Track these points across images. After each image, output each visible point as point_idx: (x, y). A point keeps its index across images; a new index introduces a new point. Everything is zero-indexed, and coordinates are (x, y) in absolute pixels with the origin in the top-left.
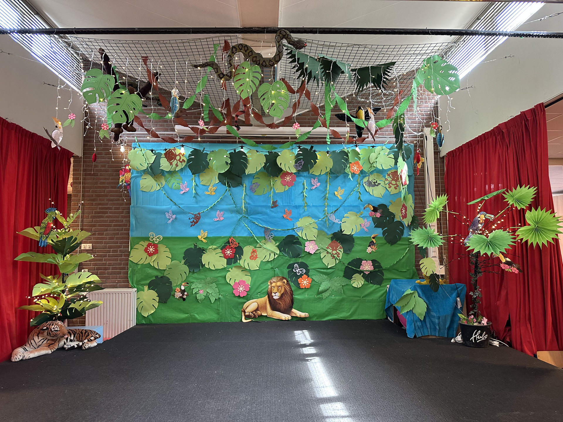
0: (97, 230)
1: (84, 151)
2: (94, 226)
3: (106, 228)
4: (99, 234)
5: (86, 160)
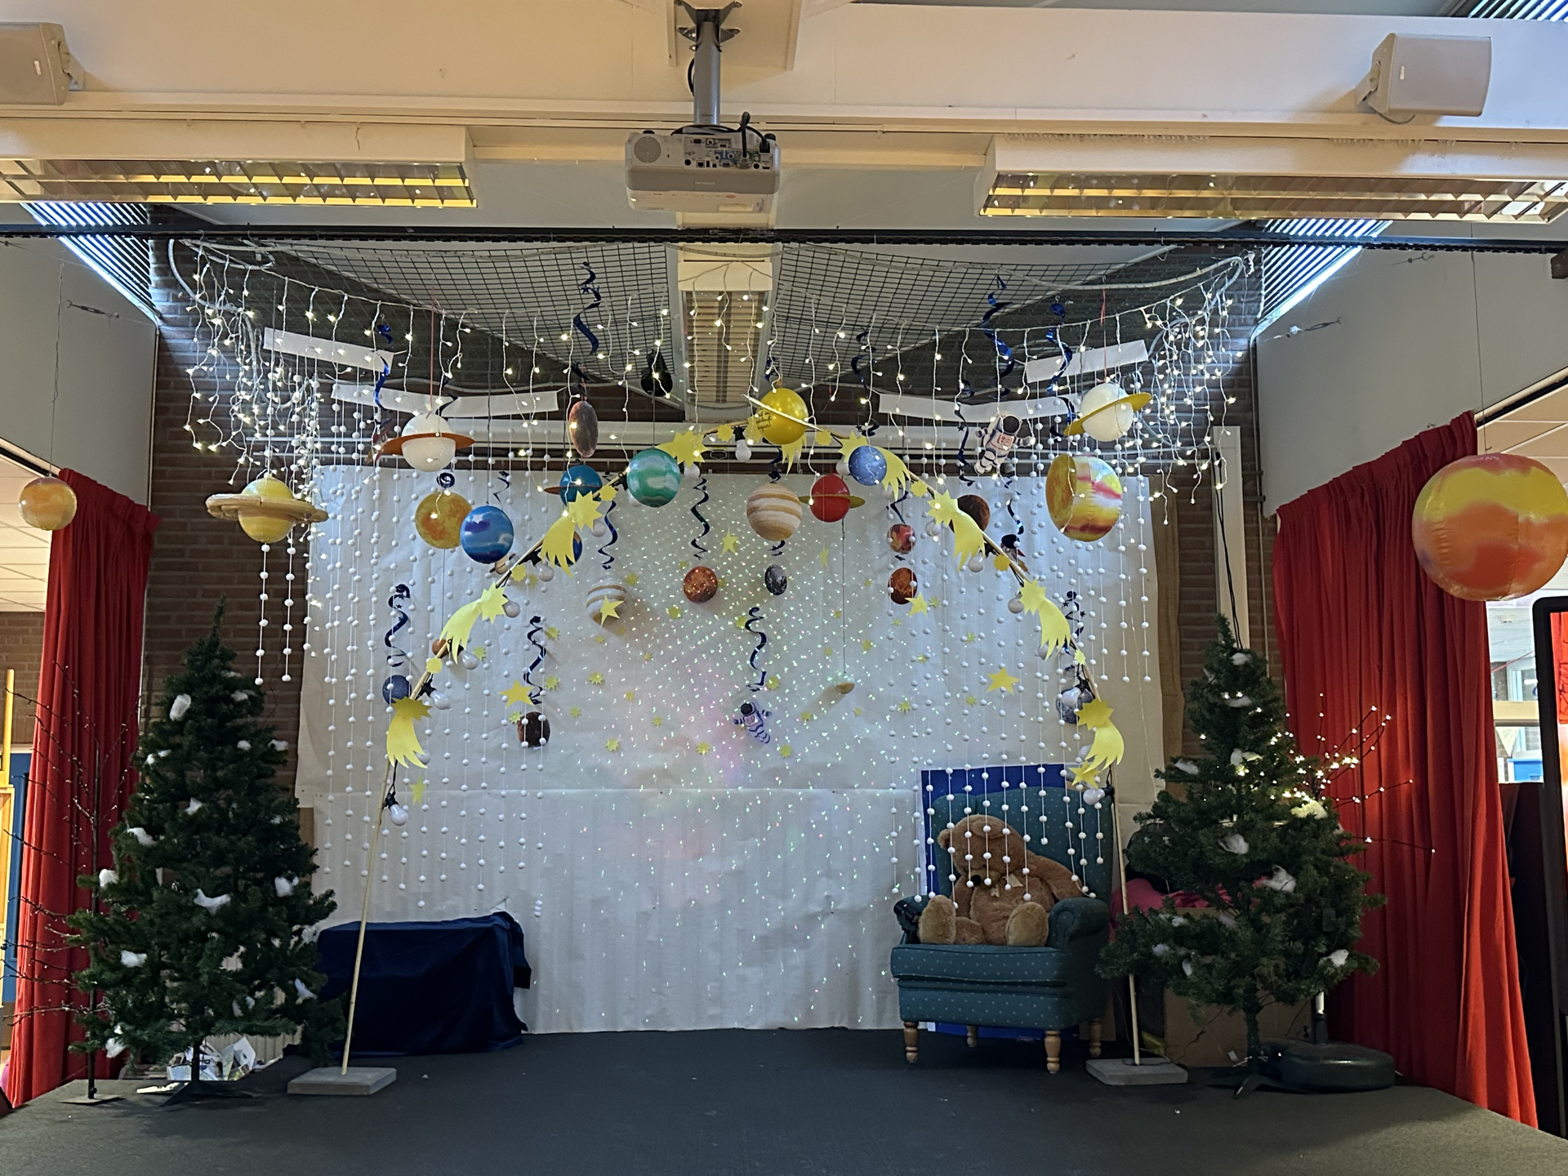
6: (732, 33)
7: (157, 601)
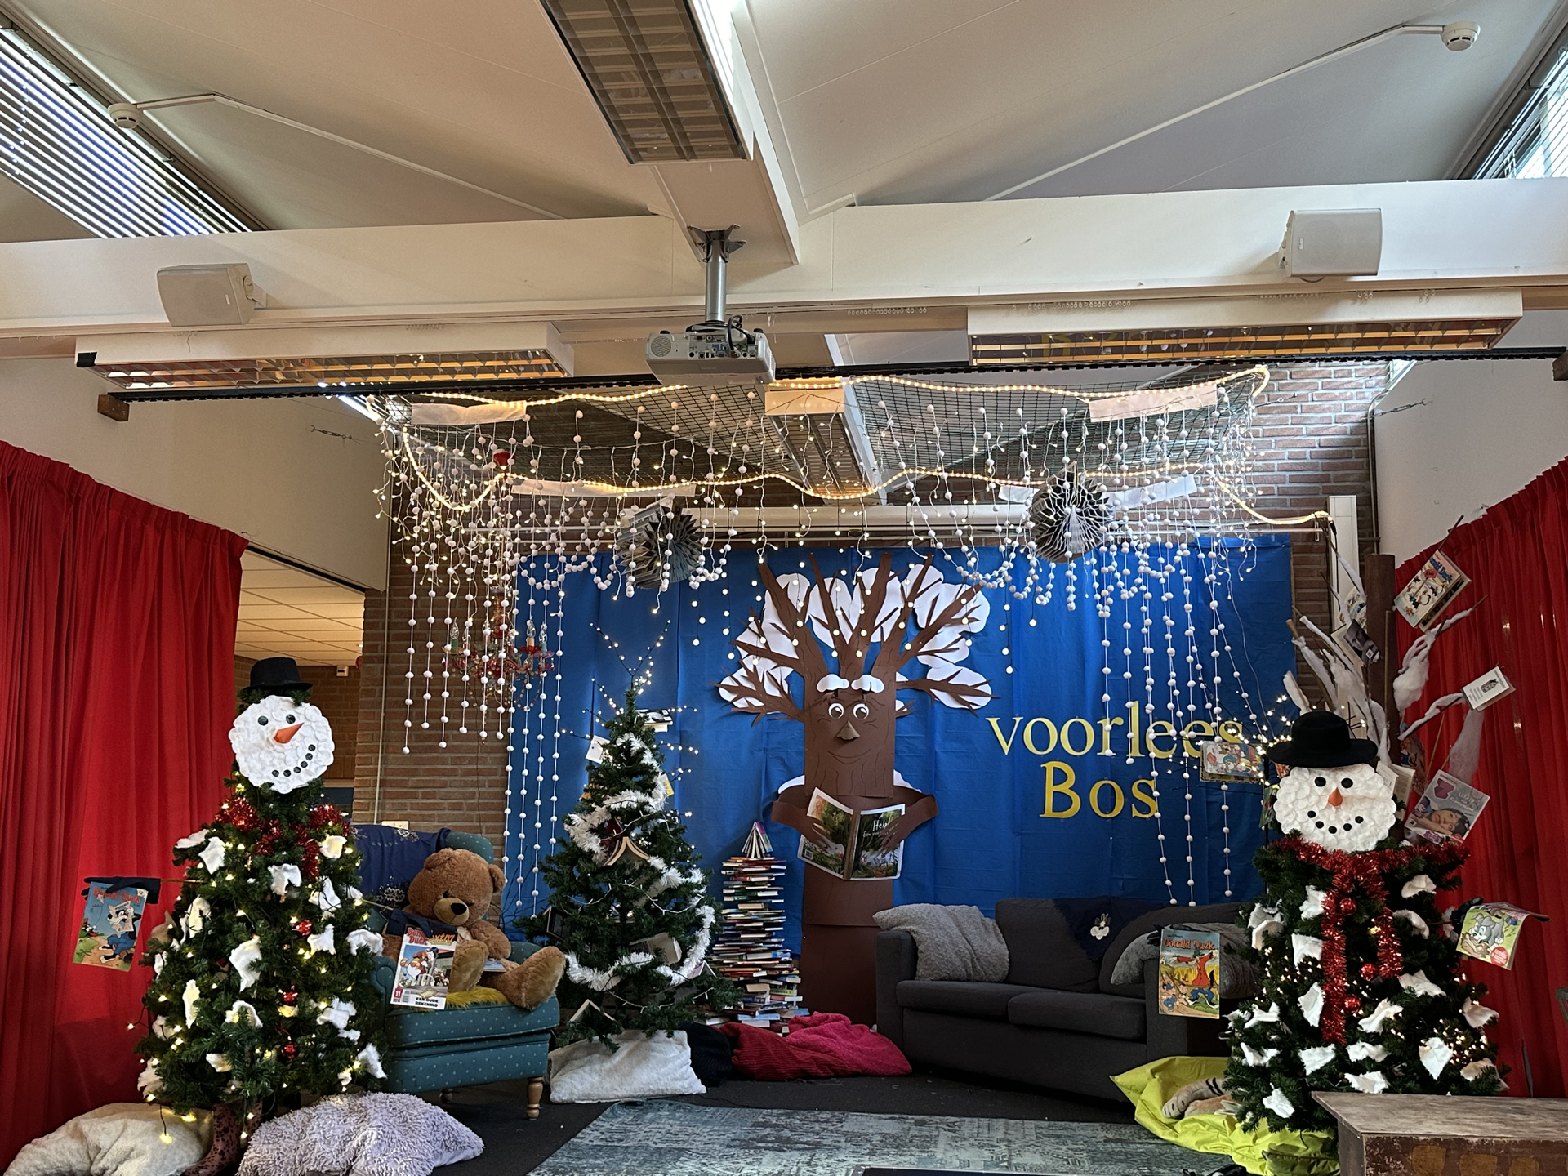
0: (422, 785)
1: (393, 576)
2: (414, 773)
3: (443, 778)
4: (426, 796)
5: (396, 598)
6: (739, 244)
7: (392, 666)
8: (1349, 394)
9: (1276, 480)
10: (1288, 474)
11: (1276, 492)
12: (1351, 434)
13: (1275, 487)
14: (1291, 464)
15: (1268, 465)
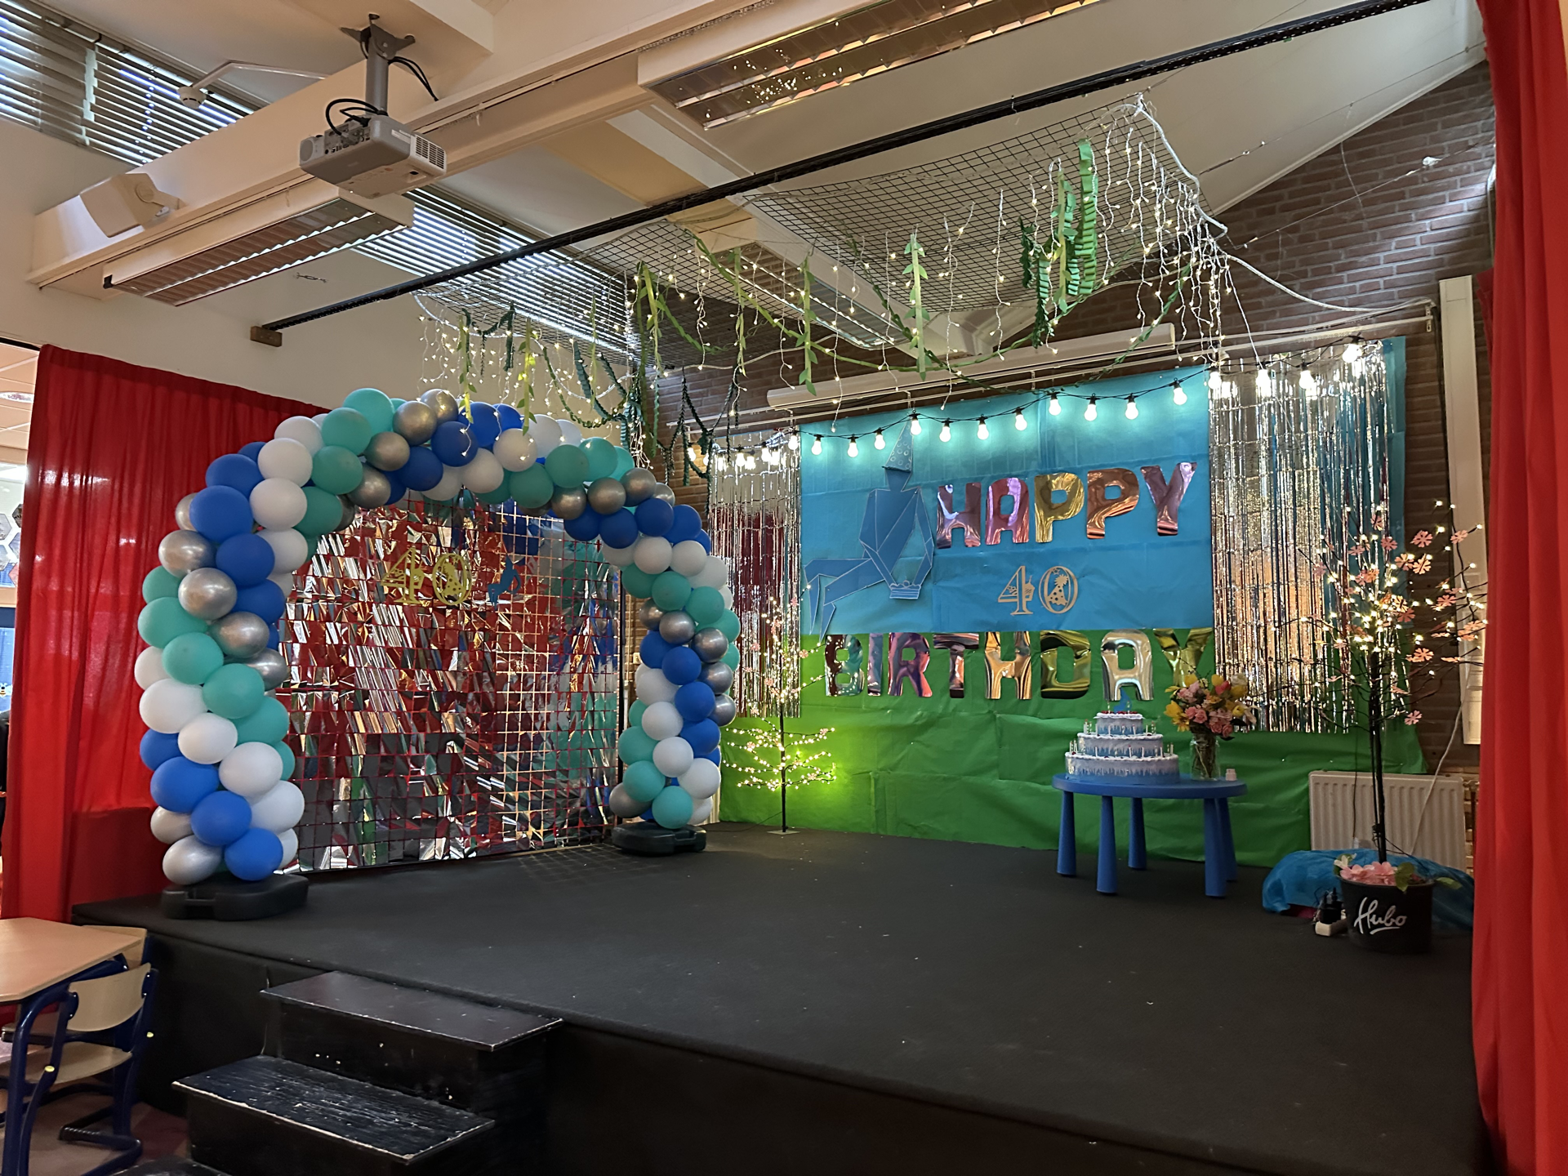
8: (1465, 167)
9: (1382, 273)
10: (1395, 265)
11: (1382, 286)
12: (1469, 211)
13: (1381, 281)
14: (1399, 254)
15: (1373, 259)
